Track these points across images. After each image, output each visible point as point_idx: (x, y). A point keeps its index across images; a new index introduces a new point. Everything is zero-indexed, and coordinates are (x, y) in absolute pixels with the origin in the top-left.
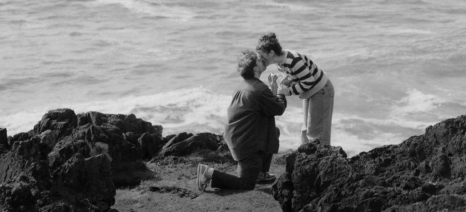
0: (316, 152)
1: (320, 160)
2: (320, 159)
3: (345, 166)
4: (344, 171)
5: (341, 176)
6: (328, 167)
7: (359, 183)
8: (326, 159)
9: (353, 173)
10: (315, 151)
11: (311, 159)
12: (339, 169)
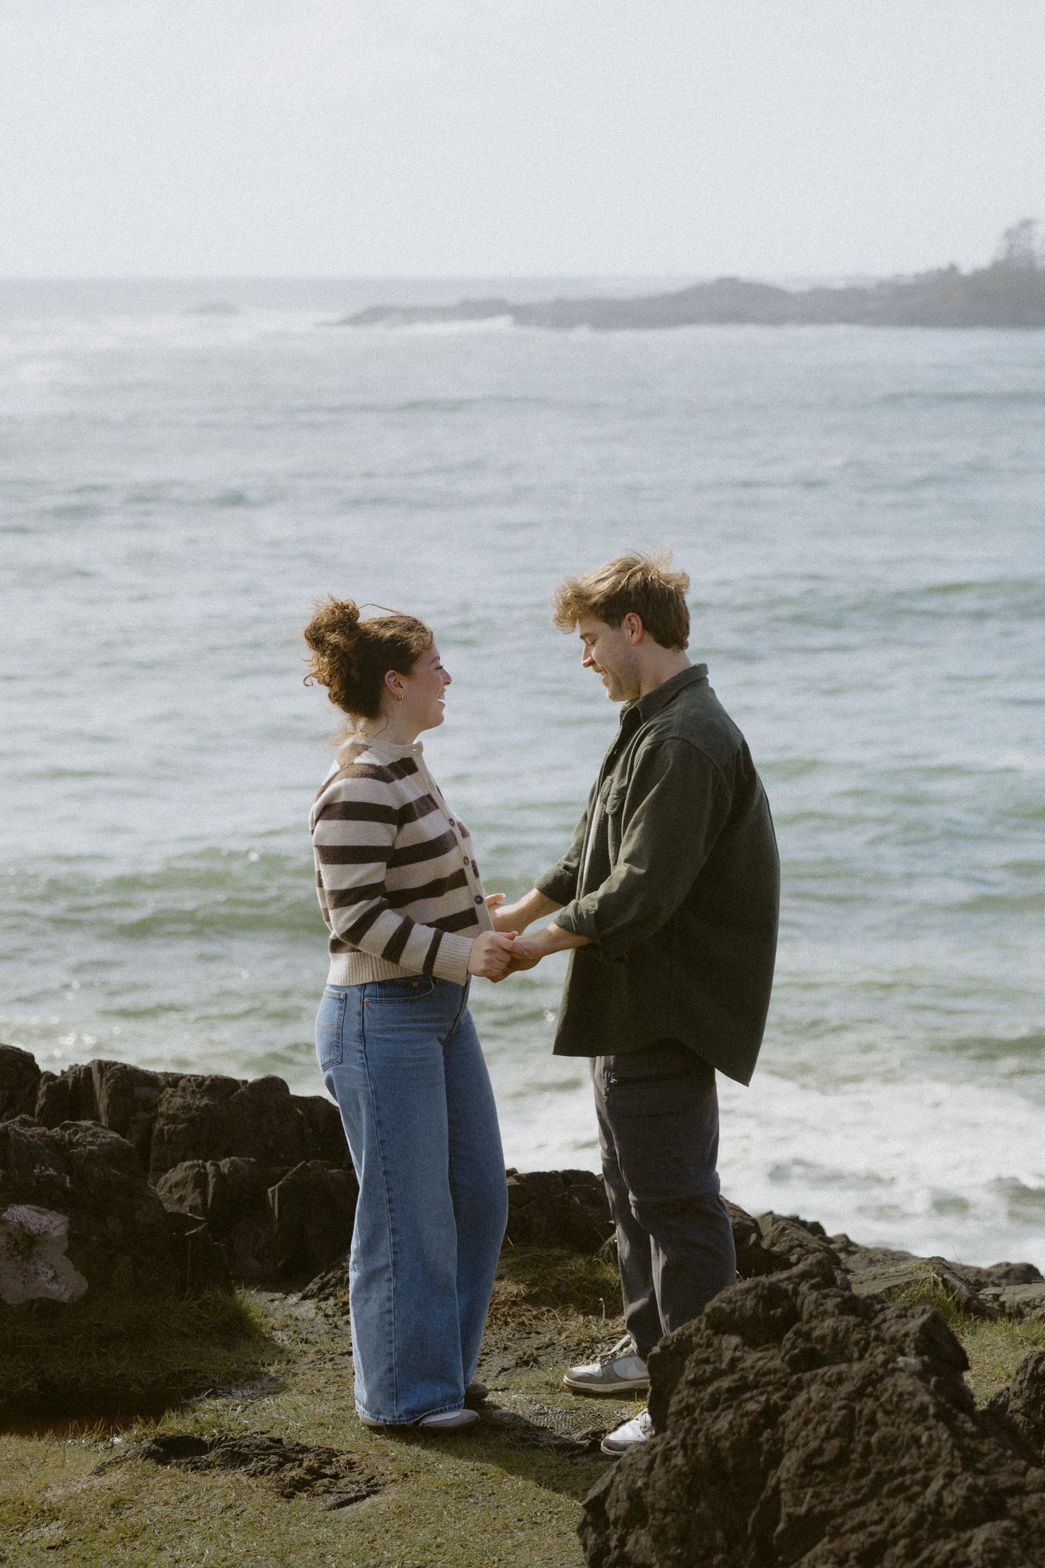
0: (790, 1334)
1: (799, 1386)
2: (799, 1380)
3: (919, 1429)
4: (905, 1461)
5: (886, 1488)
6: (828, 1431)
7: (968, 1543)
8: (829, 1384)
9: (950, 1476)
10: (787, 1331)
11: (757, 1375)
12: (889, 1447)
